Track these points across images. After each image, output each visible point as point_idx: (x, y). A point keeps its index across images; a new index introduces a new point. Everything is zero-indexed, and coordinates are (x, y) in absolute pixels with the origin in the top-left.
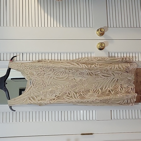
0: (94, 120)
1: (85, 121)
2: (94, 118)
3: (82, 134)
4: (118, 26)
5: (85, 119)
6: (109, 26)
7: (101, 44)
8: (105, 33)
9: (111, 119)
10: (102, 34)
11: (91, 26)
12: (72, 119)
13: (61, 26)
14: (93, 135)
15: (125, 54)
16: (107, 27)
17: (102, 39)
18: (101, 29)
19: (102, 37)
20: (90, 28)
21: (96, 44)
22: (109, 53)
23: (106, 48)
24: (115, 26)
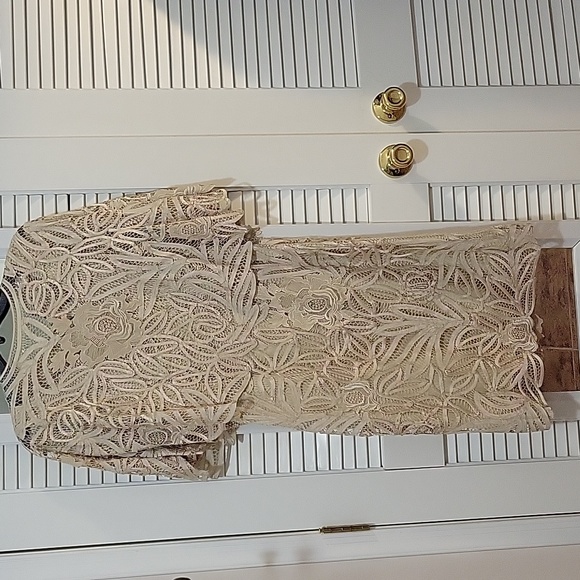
0: (375, 470)
1: (337, 472)
2: (375, 463)
3: (325, 530)
4: (460, 81)
5: (336, 465)
6: (425, 81)
7: (398, 149)
8: (407, 108)
9: (446, 462)
10: (396, 114)
11: (352, 82)
12: (284, 468)
14: (372, 531)
16: (414, 84)
17: (397, 133)
18: (390, 92)
19: (397, 125)
20: (346, 89)
21: (377, 154)
22: (430, 188)
23: (417, 168)
24: (448, 81)
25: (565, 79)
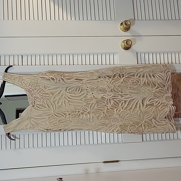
0: (120, 143)
1: (108, 144)
2: (120, 141)
3: (105, 162)
4: (147, 18)
5: (108, 141)
6: (136, 18)
7: (127, 41)
8: (131, 27)
9: (143, 141)
10: (127, 29)
11: (113, 18)
12: (91, 142)
13: (73, 19)
14: (119, 162)
15: (158, 54)
16: (133, 19)
17: (127, 35)
18: (125, 22)
19: (127, 33)
20: (111, 21)
21: (120, 43)
22: (137, 54)
23: (133, 47)
24: (144, 18)
25: (177, 18)
